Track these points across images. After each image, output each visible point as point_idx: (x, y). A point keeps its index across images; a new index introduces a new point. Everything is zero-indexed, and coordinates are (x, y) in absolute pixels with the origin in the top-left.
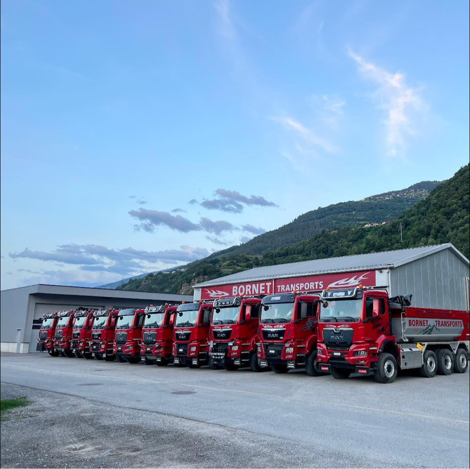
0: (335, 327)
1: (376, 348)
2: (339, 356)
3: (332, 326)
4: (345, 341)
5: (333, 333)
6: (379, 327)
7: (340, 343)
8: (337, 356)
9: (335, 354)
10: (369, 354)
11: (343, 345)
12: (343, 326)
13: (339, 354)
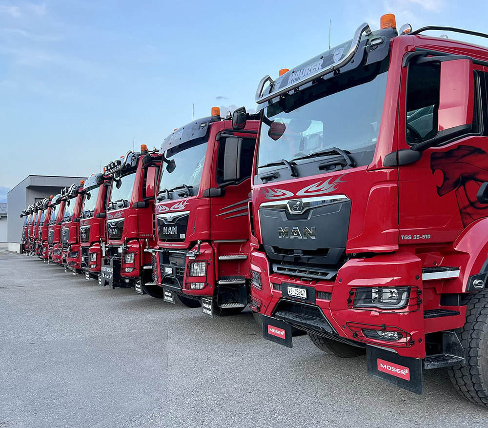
0: (291, 194)
1: (456, 274)
2: (301, 299)
3: (280, 192)
4: (323, 246)
5: (285, 219)
6: (470, 184)
7: (305, 252)
8: (296, 299)
9: (293, 291)
10: (415, 301)
11: (315, 259)
12: (312, 187)
13: (302, 293)
